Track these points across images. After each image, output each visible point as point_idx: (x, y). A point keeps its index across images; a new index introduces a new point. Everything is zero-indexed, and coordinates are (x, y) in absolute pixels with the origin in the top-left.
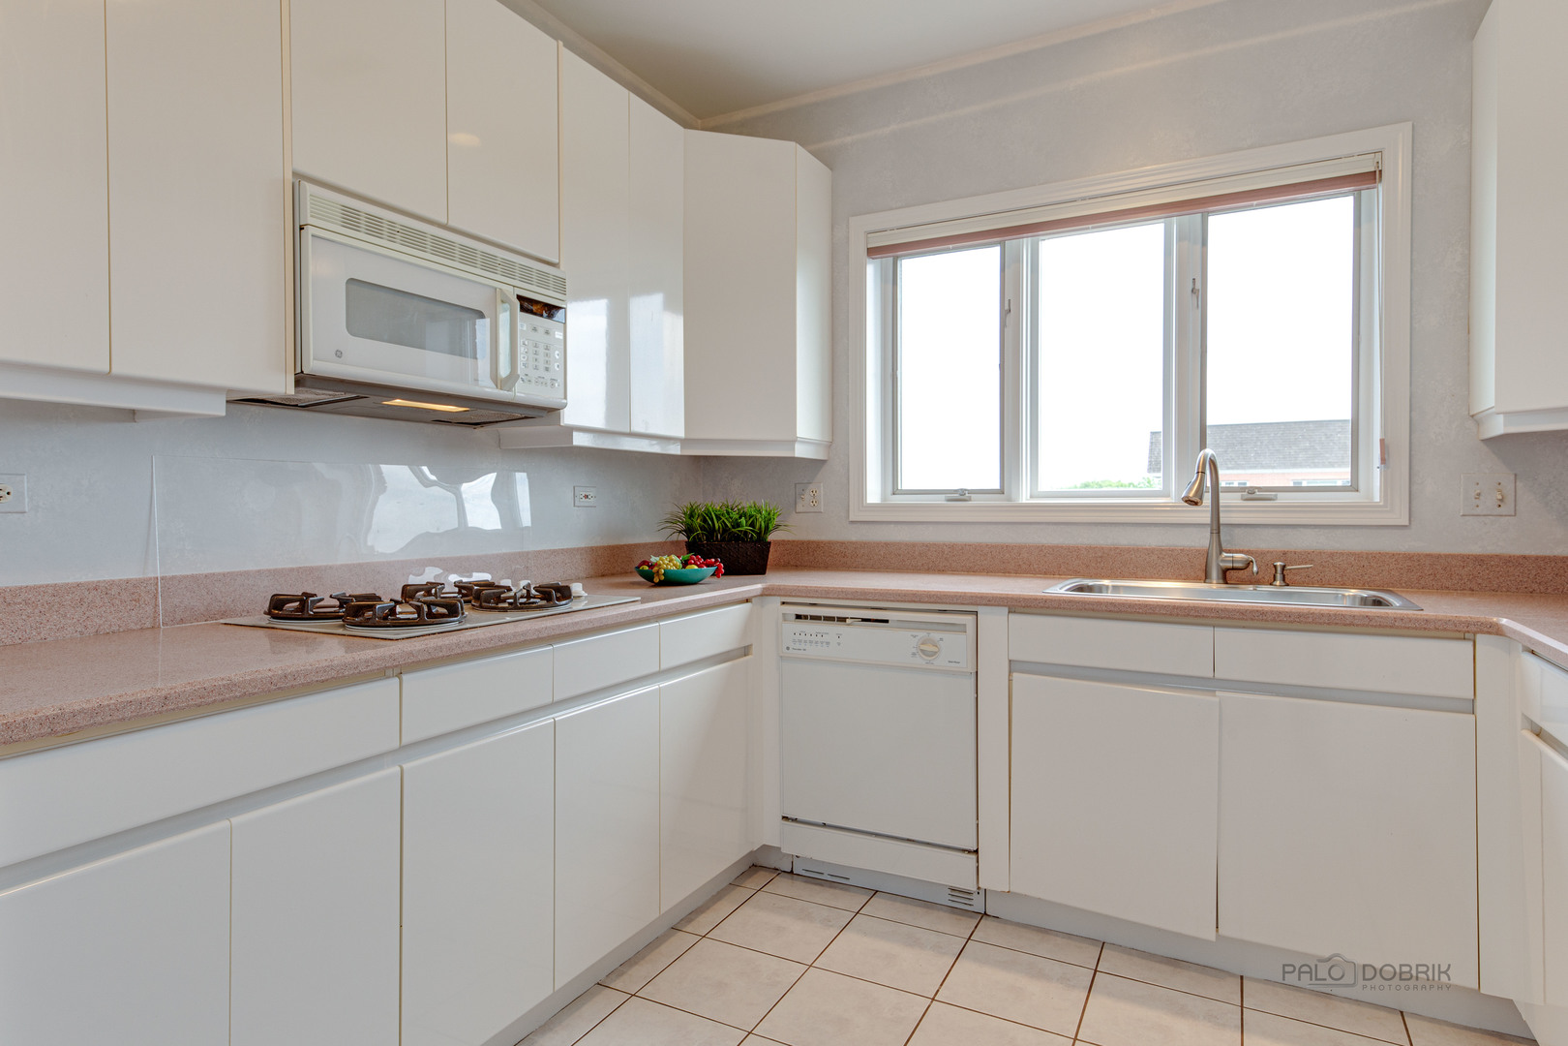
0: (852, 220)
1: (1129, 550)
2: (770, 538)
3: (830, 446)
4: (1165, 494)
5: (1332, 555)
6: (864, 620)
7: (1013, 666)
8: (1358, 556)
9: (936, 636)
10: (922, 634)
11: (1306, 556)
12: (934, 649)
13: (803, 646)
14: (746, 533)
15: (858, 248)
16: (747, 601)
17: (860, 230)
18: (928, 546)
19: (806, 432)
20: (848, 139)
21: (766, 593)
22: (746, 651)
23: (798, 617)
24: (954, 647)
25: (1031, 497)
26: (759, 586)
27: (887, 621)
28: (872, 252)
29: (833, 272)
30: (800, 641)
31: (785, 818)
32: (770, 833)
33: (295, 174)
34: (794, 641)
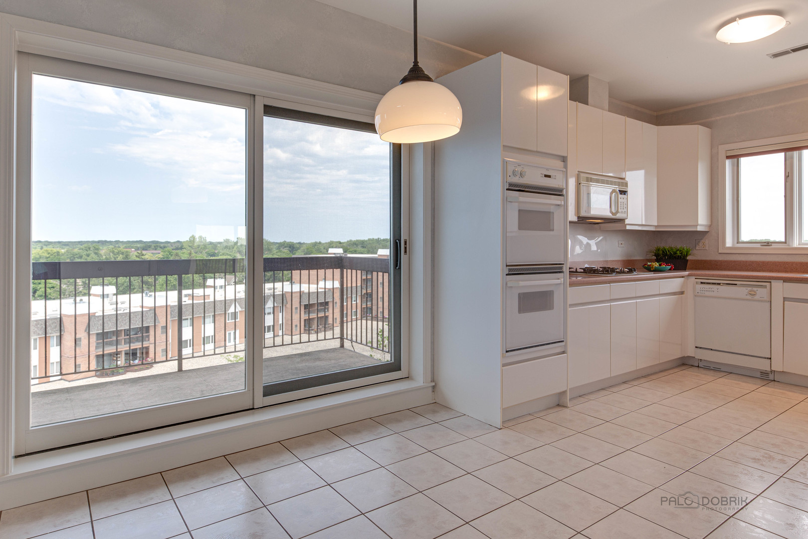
0: (720, 147)
2: (688, 258)
3: (710, 226)
6: (727, 284)
7: (785, 299)
9: (755, 289)
10: (749, 289)
12: (754, 293)
13: (704, 292)
14: (679, 256)
15: (722, 155)
16: (683, 277)
17: (722, 150)
18: (753, 262)
19: (702, 221)
20: (718, 118)
21: (689, 275)
22: (682, 293)
23: (702, 283)
24: (762, 293)
25: (798, 245)
26: (687, 273)
27: (736, 284)
28: (728, 157)
29: (711, 164)
30: (703, 290)
31: (696, 347)
32: (691, 352)
33: (578, 172)
34: (700, 290)
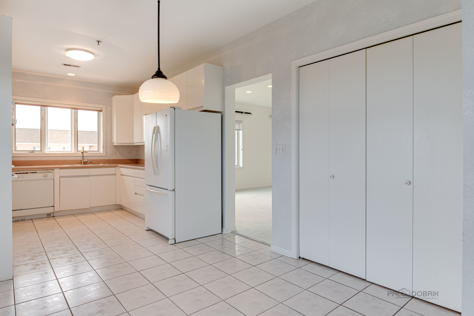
1: (68, 160)
4: (71, 151)
5: (97, 160)
7: (60, 177)
8: (100, 160)
9: (47, 174)
10: (44, 174)
11: (94, 160)
12: (47, 176)
23: (16, 173)
24: (50, 175)
25: (47, 152)
27: (37, 172)
